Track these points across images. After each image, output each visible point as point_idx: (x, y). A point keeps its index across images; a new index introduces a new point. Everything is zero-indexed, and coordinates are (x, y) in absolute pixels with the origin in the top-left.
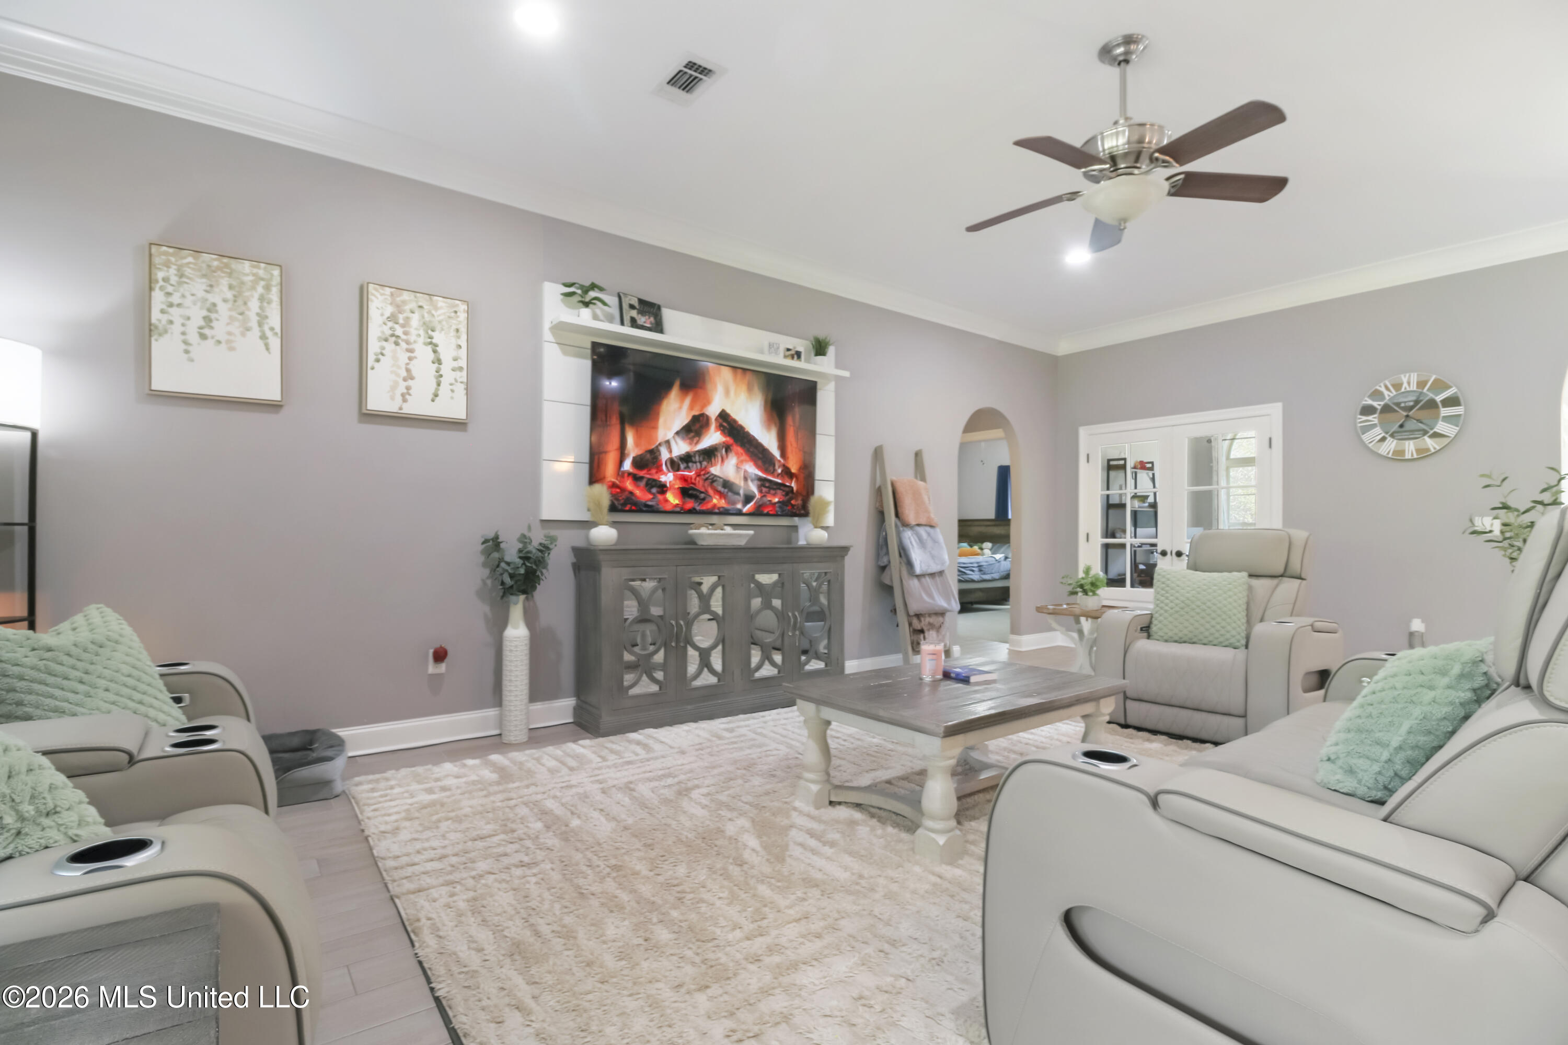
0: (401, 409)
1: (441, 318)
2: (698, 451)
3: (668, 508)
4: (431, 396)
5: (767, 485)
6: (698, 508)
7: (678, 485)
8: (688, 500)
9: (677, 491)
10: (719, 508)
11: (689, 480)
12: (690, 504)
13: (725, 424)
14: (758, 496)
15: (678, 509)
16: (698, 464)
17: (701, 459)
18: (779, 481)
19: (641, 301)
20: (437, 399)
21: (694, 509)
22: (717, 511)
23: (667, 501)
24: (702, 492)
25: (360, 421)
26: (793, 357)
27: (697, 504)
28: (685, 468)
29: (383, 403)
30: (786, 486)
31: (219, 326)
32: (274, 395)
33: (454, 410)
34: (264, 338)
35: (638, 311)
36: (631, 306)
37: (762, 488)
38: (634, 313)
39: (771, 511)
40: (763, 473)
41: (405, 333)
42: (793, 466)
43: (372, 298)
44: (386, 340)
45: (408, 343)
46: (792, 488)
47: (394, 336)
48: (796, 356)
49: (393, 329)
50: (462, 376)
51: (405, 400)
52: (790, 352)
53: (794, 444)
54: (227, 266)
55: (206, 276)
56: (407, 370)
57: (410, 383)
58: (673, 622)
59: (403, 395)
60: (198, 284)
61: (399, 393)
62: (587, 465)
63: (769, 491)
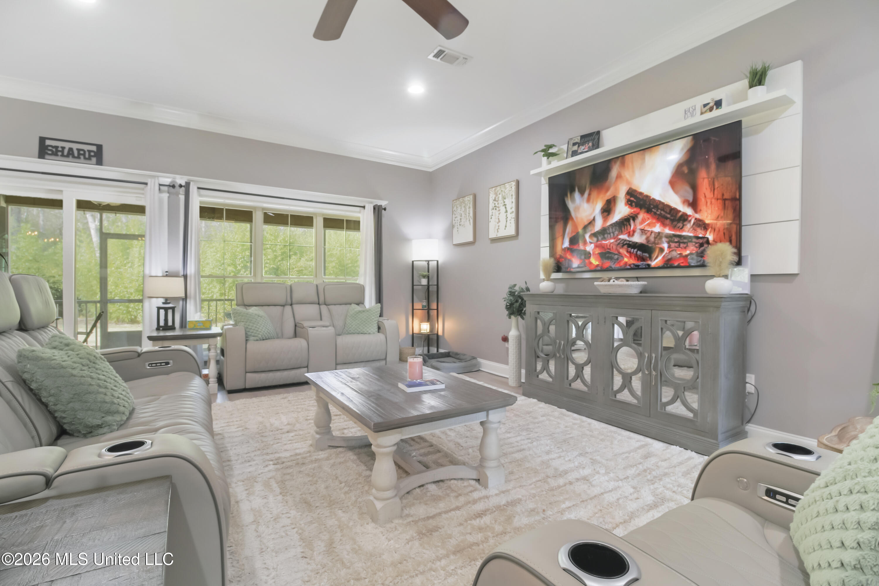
0: (496, 235)
1: (507, 192)
2: (611, 225)
3: (592, 268)
4: (504, 227)
5: (676, 240)
6: (613, 266)
7: (597, 251)
8: (605, 261)
9: (597, 256)
11: (605, 247)
12: (608, 264)
13: (632, 199)
14: (666, 250)
15: (599, 268)
16: (612, 234)
17: (614, 230)
18: (691, 235)
19: (582, 137)
20: (507, 228)
21: (611, 267)
23: (591, 263)
24: (615, 254)
25: (491, 243)
26: (711, 110)
27: (613, 263)
28: (602, 239)
29: (493, 234)
30: (698, 238)
31: (462, 220)
32: (471, 239)
33: (511, 231)
34: (469, 220)
35: (579, 144)
36: (574, 144)
37: (671, 243)
38: (575, 148)
39: (682, 263)
40: (673, 231)
41: (498, 204)
42: (707, 217)
43: (490, 194)
44: (493, 209)
45: (499, 207)
46: (708, 238)
47: (495, 206)
48: (715, 107)
49: (495, 204)
50: (514, 215)
51: (498, 232)
52: (708, 107)
53: (709, 195)
54: (463, 200)
55: (460, 206)
56: (499, 219)
57: (499, 224)
58: (558, 341)
59: (497, 230)
60: (459, 209)
61: (496, 229)
62: (548, 248)
63: (679, 245)
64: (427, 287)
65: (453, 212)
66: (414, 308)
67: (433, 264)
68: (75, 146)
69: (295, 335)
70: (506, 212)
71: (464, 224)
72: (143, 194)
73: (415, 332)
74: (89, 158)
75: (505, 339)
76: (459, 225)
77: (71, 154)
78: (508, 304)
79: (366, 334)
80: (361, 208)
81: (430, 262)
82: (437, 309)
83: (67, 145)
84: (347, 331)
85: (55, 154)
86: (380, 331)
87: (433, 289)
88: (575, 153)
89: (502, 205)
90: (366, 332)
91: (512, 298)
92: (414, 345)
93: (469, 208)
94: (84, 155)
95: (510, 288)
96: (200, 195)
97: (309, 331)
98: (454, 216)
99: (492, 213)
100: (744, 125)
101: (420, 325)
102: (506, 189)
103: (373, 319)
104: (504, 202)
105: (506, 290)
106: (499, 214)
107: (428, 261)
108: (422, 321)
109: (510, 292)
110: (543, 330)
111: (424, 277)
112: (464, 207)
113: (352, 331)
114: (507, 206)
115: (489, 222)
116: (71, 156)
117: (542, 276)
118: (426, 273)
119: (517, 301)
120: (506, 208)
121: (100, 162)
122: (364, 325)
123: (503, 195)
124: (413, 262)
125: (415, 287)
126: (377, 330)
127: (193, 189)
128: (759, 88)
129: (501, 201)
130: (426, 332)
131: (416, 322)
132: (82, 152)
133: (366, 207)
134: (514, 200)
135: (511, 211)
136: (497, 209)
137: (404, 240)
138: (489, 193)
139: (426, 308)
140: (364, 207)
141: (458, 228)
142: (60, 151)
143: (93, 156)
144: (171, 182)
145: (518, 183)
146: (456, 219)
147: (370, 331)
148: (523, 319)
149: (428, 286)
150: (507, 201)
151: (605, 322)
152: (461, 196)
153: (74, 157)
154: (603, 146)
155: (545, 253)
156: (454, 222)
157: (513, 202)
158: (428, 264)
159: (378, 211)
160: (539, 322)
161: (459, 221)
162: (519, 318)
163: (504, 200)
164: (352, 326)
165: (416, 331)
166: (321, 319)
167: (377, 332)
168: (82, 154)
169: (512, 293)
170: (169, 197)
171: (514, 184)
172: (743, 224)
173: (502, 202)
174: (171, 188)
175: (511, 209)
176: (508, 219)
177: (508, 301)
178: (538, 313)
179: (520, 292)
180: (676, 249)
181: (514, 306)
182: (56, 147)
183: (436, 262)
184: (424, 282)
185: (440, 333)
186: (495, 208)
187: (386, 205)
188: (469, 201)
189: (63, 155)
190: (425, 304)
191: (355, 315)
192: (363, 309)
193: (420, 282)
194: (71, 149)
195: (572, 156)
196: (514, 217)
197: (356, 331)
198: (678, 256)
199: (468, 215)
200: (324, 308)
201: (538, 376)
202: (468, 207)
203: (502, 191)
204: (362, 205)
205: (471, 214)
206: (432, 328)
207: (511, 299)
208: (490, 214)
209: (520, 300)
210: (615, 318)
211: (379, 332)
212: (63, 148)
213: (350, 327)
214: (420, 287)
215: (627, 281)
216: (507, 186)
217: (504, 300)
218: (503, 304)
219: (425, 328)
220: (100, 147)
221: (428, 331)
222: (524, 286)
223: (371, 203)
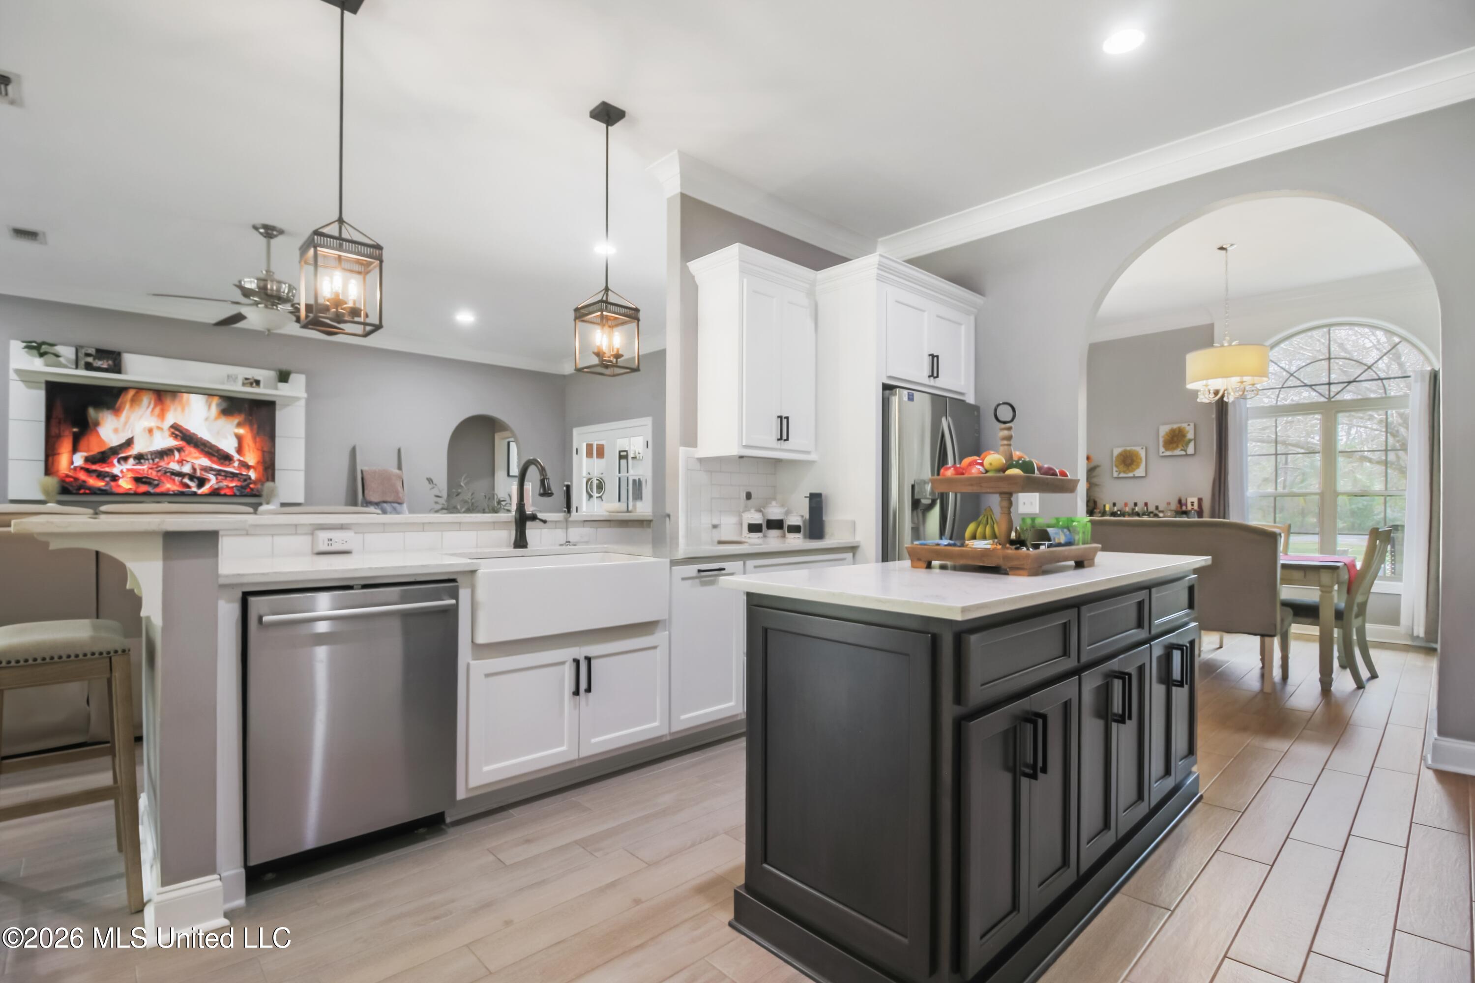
2: (150, 452)
3: (121, 491)
5: (223, 474)
6: (152, 491)
9: (128, 479)
10: (173, 491)
11: (142, 471)
12: (144, 488)
13: (177, 433)
14: (214, 482)
15: (131, 492)
16: (151, 461)
17: (154, 457)
18: (237, 472)
19: (97, 350)
21: (148, 492)
22: (171, 493)
23: (119, 486)
24: (155, 480)
26: (251, 384)
27: (151, 489)
28: (137, 464)
30: (242, 475)
35: (96, 358)
36: (86, 354)
37: (218, 476)
38: (88, 360)
39: (228, 492)
40: (219, 466)
42: (249, 460)
46: (250, 476)
48: (254, 384)
52: (249, 382)
62: (42, 463)
63: (226, 479)
88: (85, 366)
100: (276, 404)
128: (283, 384)
154: (125, 373)
172: (276, 469)
180: (222, 481)
195: (87, 369)
198: (224, 487)
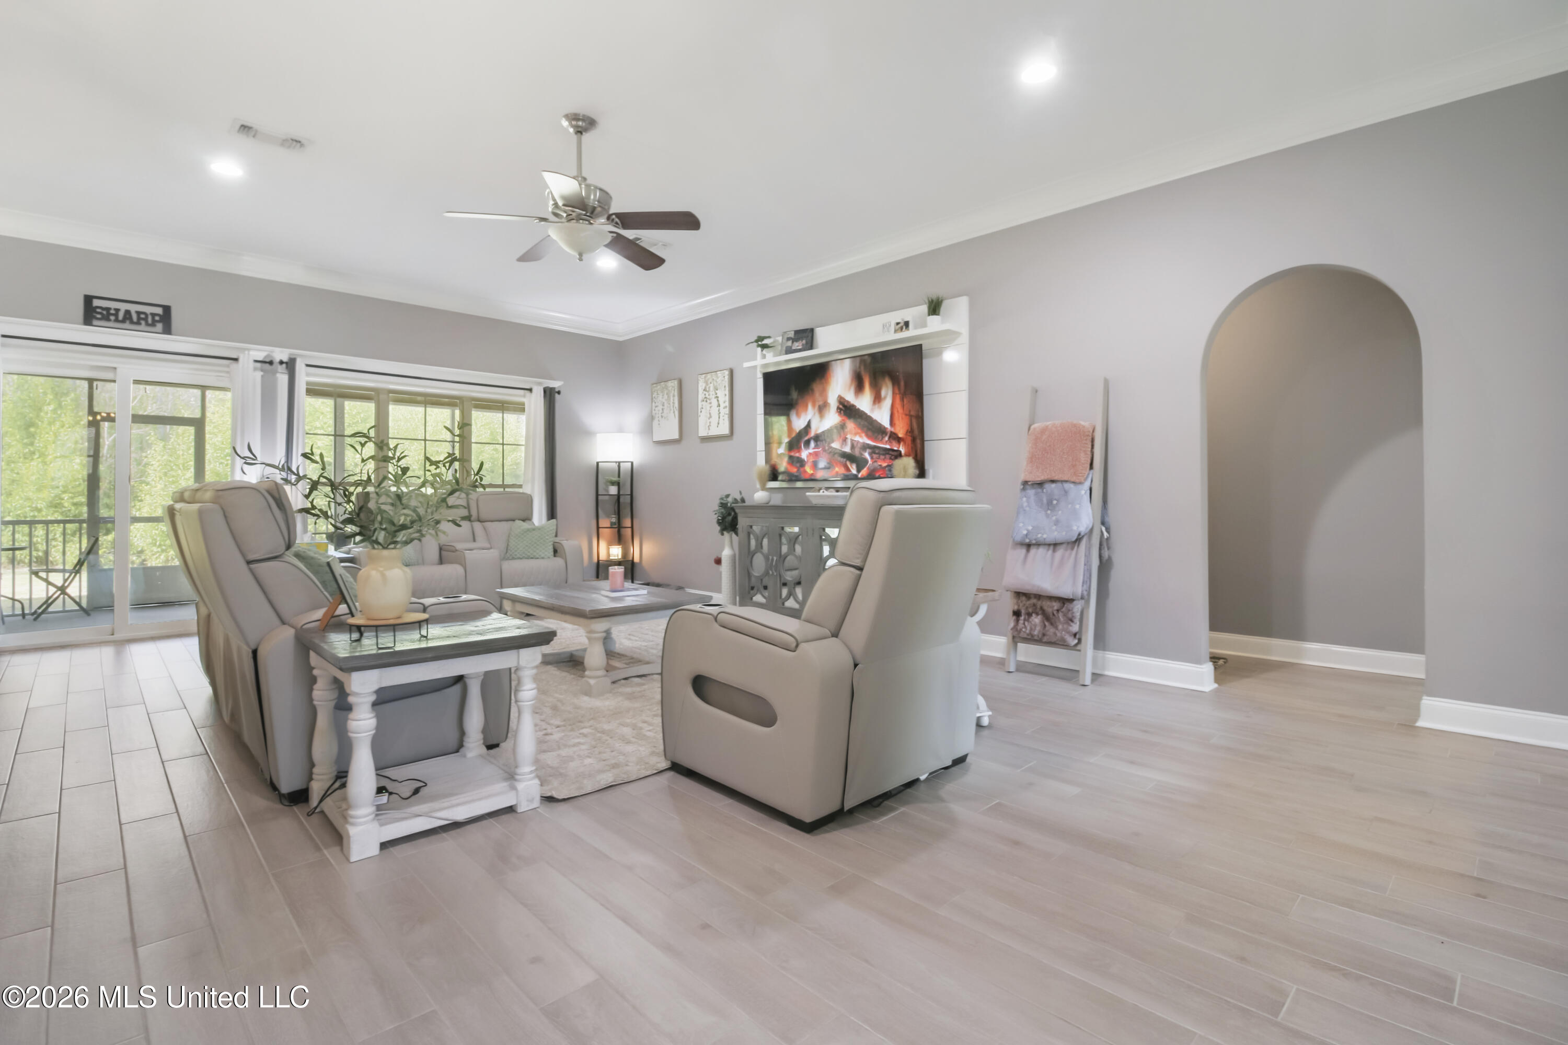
0: (708, 434)
1: (720, 382)
2: (823, 430)
3: (807, 477)
4: (716, 425)
5: (877, 451)
7: (812, 459)
8: (819, 470)
12: (821, 473)
13: (842, 407)
14: (870, 462)
15: (812, 477)
17: (826, 436)
18: (888, 447)
19: (797, 332)
20: (719, 425)
21: (824, 476)
23: (805, 472)
25: (701, 442)
26: (901, 328)
28: (815, 446)
29: (703, 432)
30: (894, 450)
31: (665, 411)
32: (676, 436)
33: (724, 429)
34: (674, 412)
35: (794, 340)
36: (788, 339)
37: (873, 455)
38: (789, 343)
39: (882, 474)
40: (874, 442)
41: (709, 395)
42: (900, 431)
43: (699, 382)
44: (703, 401)
45: (710, 400)
46: (900, 452)
47: (705, 398)
48: (904, 327)
49: (705, 395)
50: (727, 411)
51: (709, 429)
52: (900, 326)
53: (901, 411)
54: (666, 385)
55: (662, 392)
56: (710, 413)
57: (711, 420)
58: (771, 557)
59: (709, 427)
60: (661, 396)
61: (707, 426)
62: (764, 452)
63: (879, 457)
64: (616, 497)
65: (652, 399)
66: (600, 526)
67: (626, 467)
68: (133, 308)
69: (441, 561)
70: (719, 406)
71: (667, 417)
72: (228, 372)
73: (601, 558)
74: (153, 324)
75: (718, 561)
76: (660, 417)
77: (128, 319)
78: (720, 518)
79: (538, 558)
80: (526, 391)
81: (621, 464)
82: (632, 527)
83: (123, 307)
84: (511, 555)
85: (106, 318)
86: (557, 555)
87: (625, 500)
88: (789, 351)
89: (713, 397)
90: (537, 556)
91: (723, 510)
92: (600, 577)
93: (674, 396)
94: (146, 319)
95: (722, 499)
96: (308, 375)
97: (467, 555)
98: (654, 403)
99: (702, 405)
100: (924, 348)
101: (608, 550)
102: (718, 378)
103: (547, 539)
104: (716, 394)
105: (717, 502)
106: (711, 407)
107: (619, 463)
108: (610, 544)
109: (721, 503)
110: (756, 546)
111: (613, 483)
112: (667, 394)
113: (518, 556)
114: (719, 399)
115: (698, 416)
116: (128, 322)
117: (758, 486)
118: (615, 479)
119: (729, 514)
120: (718, 401)
121: (167, 330)
122: (535, 547)
123: (715, 385)
124: (598, 463)
125: (600, 498)
126: (552, 553)
127: (300, 366)
128: (935, 317)
129: (712, 392)
130: (616, 558)
131: (603, 545)
132: (143, 316)
133: (534, 390)
134: (727, 392)
135: (724, 405)
136: (708, 401)
137: (587, 433)
138: (698, 380)
139: (616, 526)
140: (530, 390)
141: (659, 421)
142: (112, 314)
143: (158, 321)
144: (266, 357)
145: (731, 372)
146: (657, 409)
147: (543, 556)
148: (737, 534)
149: (619, 496)
150: (720, 393)
151: (813, 534)
152: (662, 380)
153: (132, 322)
154: (817, 348)
155: (761, 460)
156: (653, 411)
157: (726, 395)
158: (619, 467)
159: (550, 395)
160: (752, 536)
161: (661, 411)
162: (734, 535)
163: (716, 391)
164: (518, 549)
165: (603, 556)
166: (474, 540)
167: (552, 557)
168: (143, 319)
169: (723, 505)
170: (262, 376)
171: (727, 373)
172: (926, 439)
173: (714, 393)
174: (267, 365)
175: (724, 402)
176: (721, 415)
177: (719, 514)
178: (751, 527)
179: (733, 503)
180: (877, 460)
181: (727, 520)
182: (108, 309)
183: (630, 463)
184: (613, 490)
185: (637, 559)
186: (705, 399)
187: (559, 387)
188: (673, 387)
189: (117, 320)
190: (614, 520)
191: (522, 534)
192: (529, 527)
193: (607, 491)
194: (128, 312)
195: (786, 353)
196: (728, 412)
197: (524, 555)
198: (879, 467)
199: (672, 405)
200: (477, 525)
201: (752, 599)
202: (672, 395)
203: (713, 379)
204: (528, 387)
205: (677, 405)
206: (625, 553)
207: (722, 512)
208: (700, 407)
209: (733, 513)
210: (822, 530)
211: (555, 556)
212: (117, 310)
213: (516, 551)
214: (607, 498)
215: (837, 491)
216: (719, 375)
217: (714, 513)
218: (714, 518)
219: (616, 552)
220: (167, 309)
221: (620, 557)
222: (738, 497)
223: (540, 384)
